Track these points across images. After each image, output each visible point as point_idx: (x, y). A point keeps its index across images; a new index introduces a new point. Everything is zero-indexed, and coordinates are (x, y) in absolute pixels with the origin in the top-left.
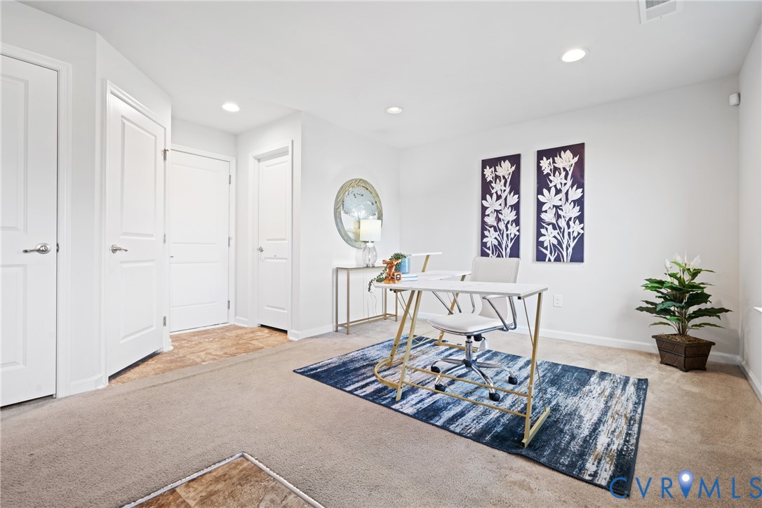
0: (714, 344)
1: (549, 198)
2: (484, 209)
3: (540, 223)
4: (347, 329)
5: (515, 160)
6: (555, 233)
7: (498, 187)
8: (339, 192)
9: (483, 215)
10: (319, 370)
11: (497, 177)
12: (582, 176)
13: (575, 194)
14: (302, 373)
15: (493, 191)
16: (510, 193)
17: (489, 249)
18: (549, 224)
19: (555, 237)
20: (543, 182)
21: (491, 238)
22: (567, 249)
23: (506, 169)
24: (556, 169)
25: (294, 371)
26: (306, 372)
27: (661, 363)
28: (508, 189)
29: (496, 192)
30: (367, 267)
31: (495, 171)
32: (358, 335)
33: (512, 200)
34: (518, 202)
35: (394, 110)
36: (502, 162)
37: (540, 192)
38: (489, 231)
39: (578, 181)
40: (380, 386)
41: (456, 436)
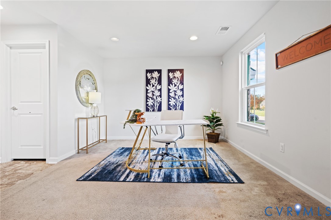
0: (220, 134)
1: (172, 88)
2: (147, 90)
3: (169, 97)
4: (86, 150)
5: (160, 71)
6: (174, 101)
7: (153, 81)
8: (78, 76)
9: (147, 93)
10: (93, 176)
11: (152, 77)
12: (183, 81)
13: (181, 87)
14: (84, 180)
15: (151, 83)
16: (158, 84)
17: (149, 107)
18: (172, 97)
19: (174, 102)
20: (170, 82)
21: (150, 102)
22: (178, 106)
23: (156, 75)
24: (174, 77)
25: (77, 180)
26: (86, 179)
27: (208, 142)
28: (157, 83)
29: (152, 84)
30: (94, 117)
31: (152, 75)
32: (94, 153)
33: (159, 87)
34: (161, 88)
35: (115, 39)
36: (155, 72)
37: (169, 85)
38: (149, 99)
39: (182, 83)
40: (135, 174)
41: (185, 184)
